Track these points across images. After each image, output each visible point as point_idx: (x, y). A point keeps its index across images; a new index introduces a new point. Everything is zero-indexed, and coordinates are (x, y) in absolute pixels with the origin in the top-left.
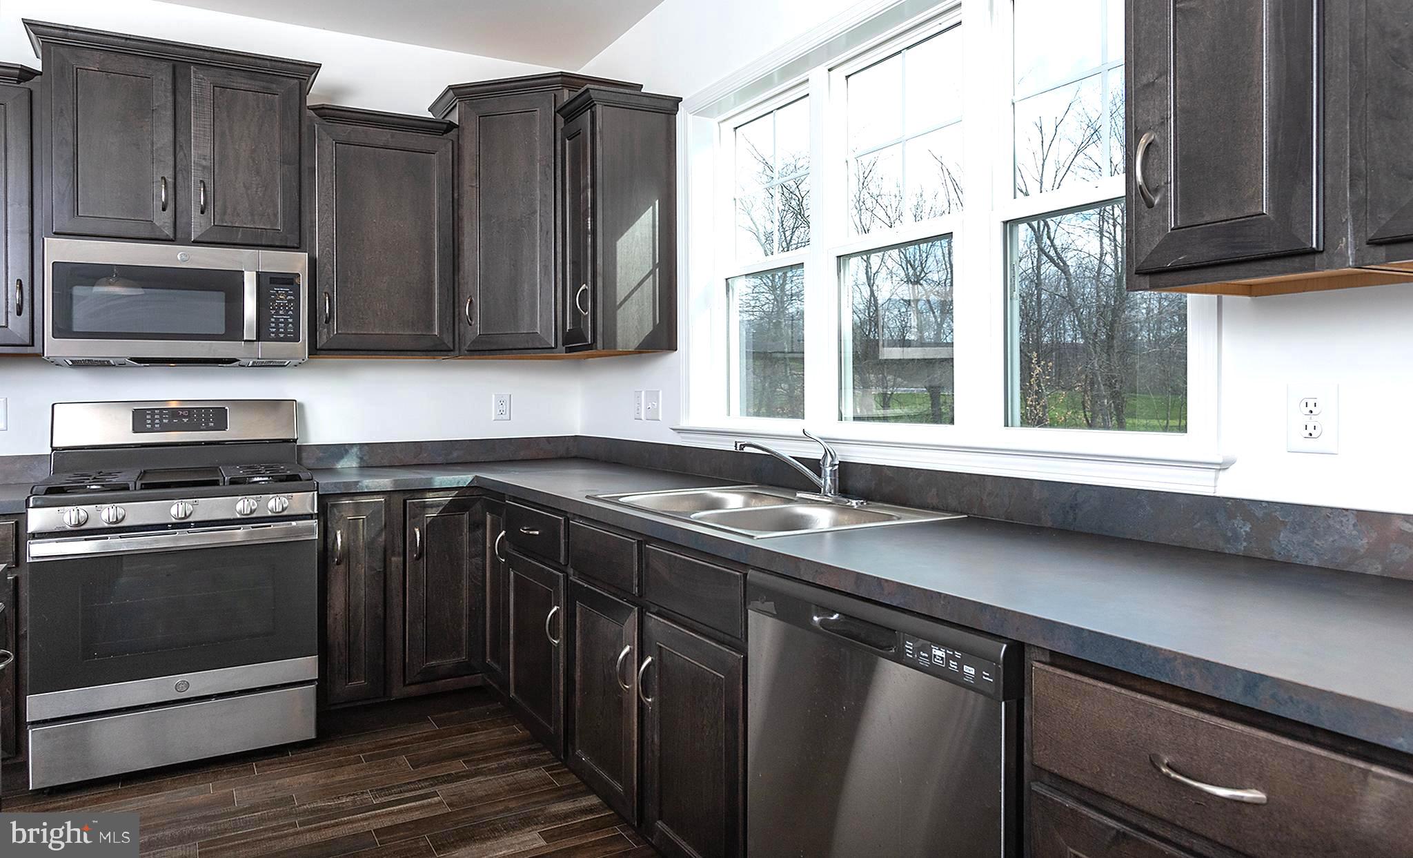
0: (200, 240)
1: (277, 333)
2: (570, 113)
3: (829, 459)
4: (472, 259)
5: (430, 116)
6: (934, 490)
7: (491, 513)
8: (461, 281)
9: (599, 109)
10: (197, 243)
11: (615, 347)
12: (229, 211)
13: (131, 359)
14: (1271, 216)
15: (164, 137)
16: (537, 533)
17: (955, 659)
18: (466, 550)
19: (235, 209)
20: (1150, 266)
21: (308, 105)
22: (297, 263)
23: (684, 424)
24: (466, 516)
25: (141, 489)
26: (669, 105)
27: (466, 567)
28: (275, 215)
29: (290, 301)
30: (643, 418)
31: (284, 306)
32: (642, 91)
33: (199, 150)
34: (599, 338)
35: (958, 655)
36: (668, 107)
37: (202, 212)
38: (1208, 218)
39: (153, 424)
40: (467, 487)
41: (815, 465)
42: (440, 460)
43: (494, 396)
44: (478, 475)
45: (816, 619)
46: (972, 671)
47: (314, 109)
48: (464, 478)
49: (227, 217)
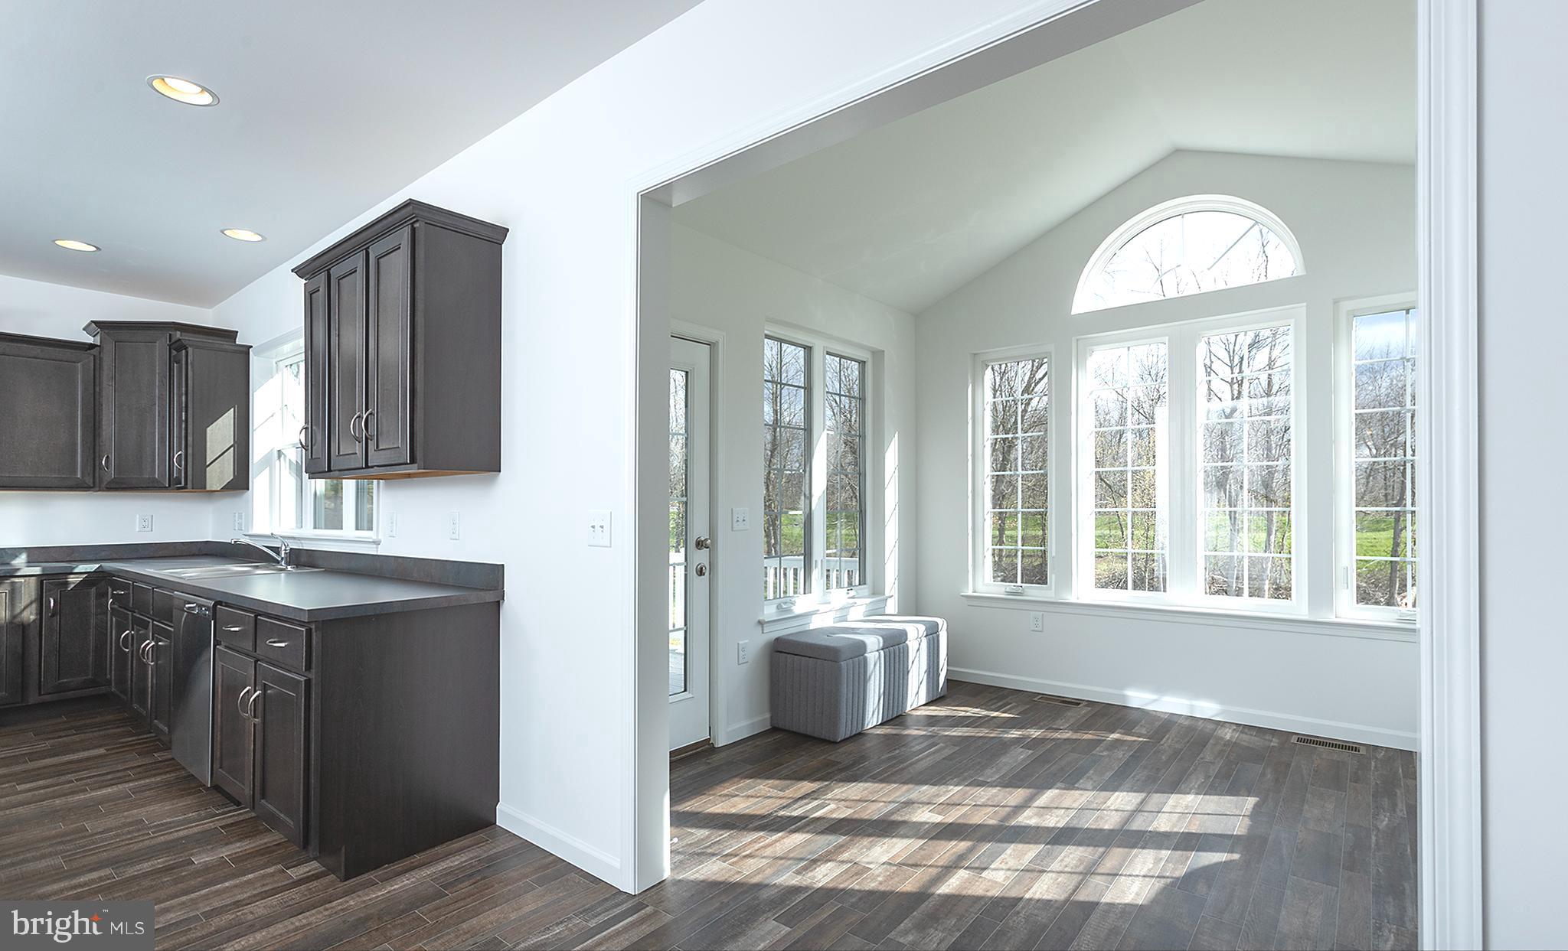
3: (286, 547)
4: (109, 428)
8: (101, 444)
9: (190, 350)
11: (205, 488)
18: (93, 610)
24: (93, 590)
26: (244, 349)
27: (92, 621)
34: (189, 483)
40: (94, 572)
41: (276, 550)
43: (138, 516)
44: (102, 565)
48: (93, 567)
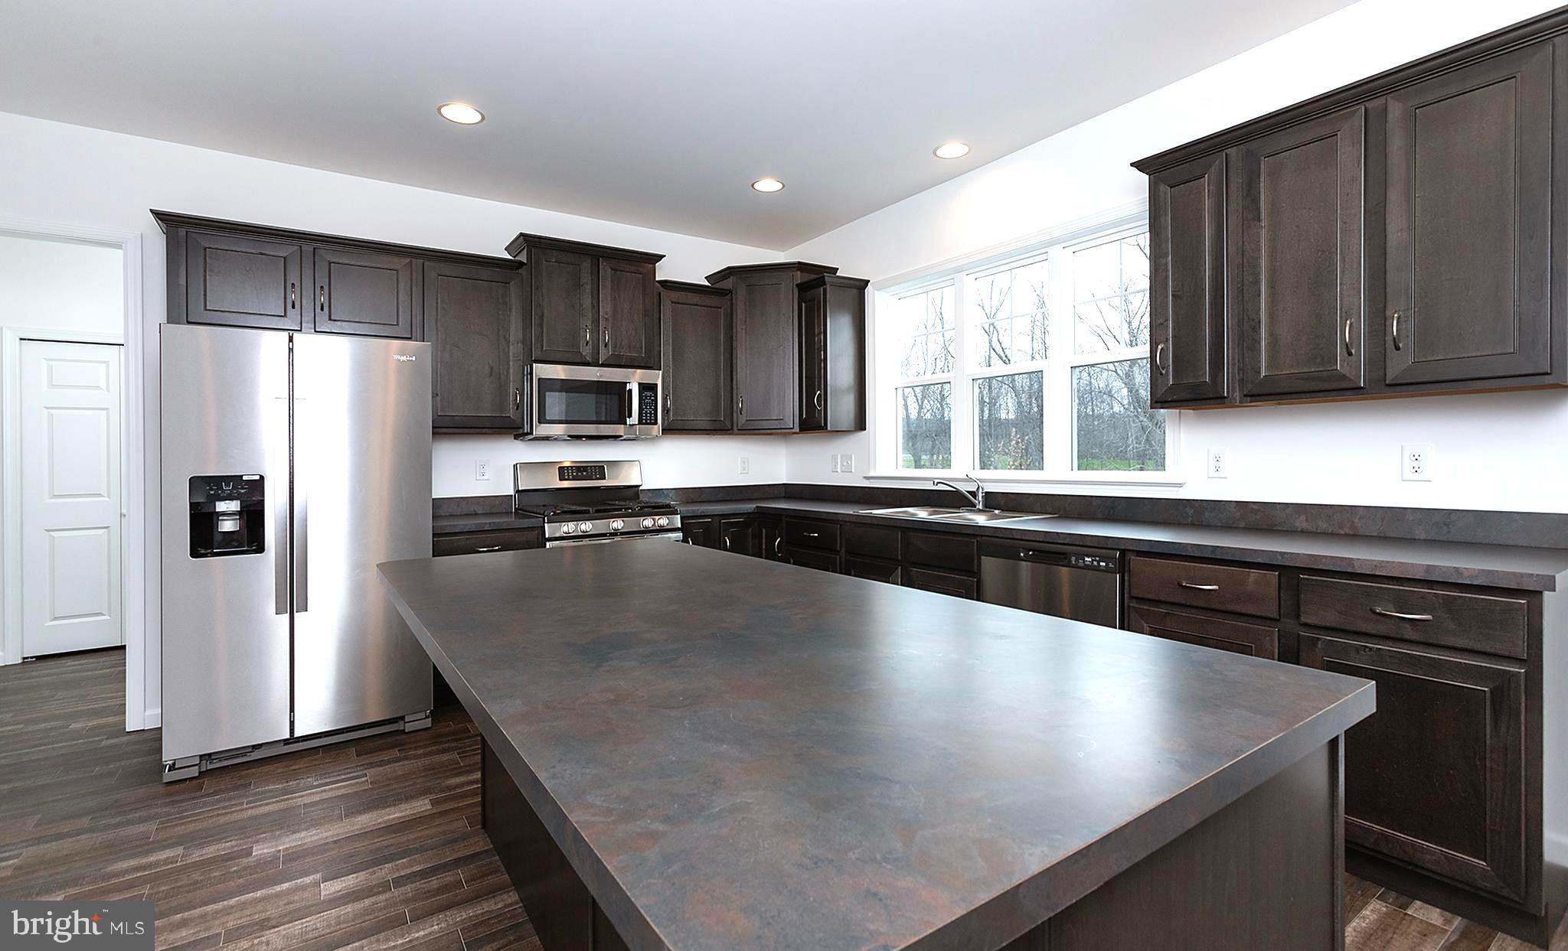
0: (606, 363)
1: (646, 420)
2: (803, 288)
3: (981, 489)
4: (742, 371)
5: (707, 284)
6: (1038, 504)
7: (765, 528)
8: (736, 387)
9: (828, 287)
10: (603, 365)
12: (618, 346)
13: (569, 436)
14: (1210, 383)
15: (587, 301)
16: (816, 535)
17: (1096, 560)
19: (621, 344)
20: (1161, 400)
21: (657, 279)
22: (657, 378)
23: (872, 474)
24: (750, 531)
25: (596, 513)
26: (863, 284)
28: (641, 348)
29: (652, 400)
30: (839, 470)
31: (650, 403)
32: (837, 274)
33: (605, 308)
35: (1097, 559)
36: (862, 285)
37: (606, 346)
38: (1185, 382)
39: (568, 475)
40: (753, 512)
42: (713, 498)
44: (759, 505)
45: (1022, 554)
46: (1104, 564)
47: (660, 282)
48: (749, 507)
49: (617, 349)
